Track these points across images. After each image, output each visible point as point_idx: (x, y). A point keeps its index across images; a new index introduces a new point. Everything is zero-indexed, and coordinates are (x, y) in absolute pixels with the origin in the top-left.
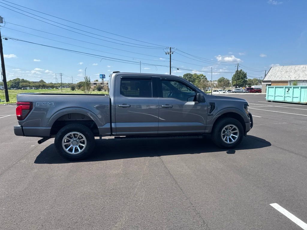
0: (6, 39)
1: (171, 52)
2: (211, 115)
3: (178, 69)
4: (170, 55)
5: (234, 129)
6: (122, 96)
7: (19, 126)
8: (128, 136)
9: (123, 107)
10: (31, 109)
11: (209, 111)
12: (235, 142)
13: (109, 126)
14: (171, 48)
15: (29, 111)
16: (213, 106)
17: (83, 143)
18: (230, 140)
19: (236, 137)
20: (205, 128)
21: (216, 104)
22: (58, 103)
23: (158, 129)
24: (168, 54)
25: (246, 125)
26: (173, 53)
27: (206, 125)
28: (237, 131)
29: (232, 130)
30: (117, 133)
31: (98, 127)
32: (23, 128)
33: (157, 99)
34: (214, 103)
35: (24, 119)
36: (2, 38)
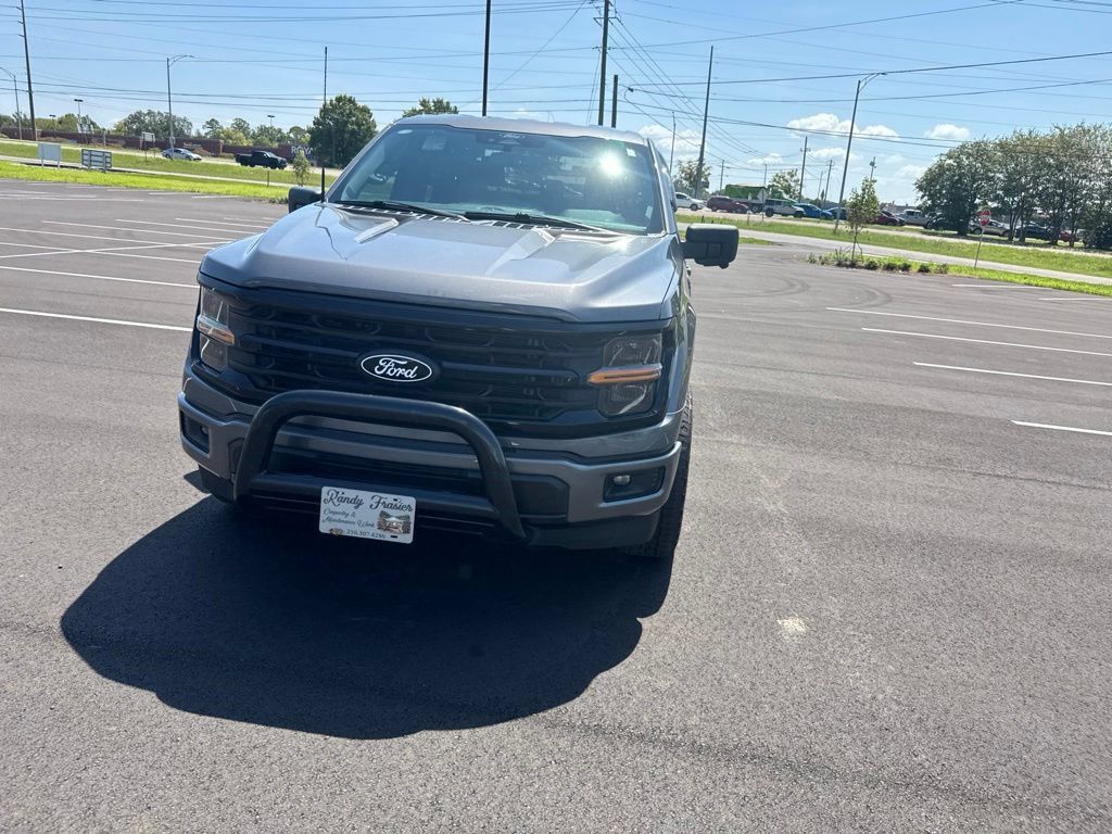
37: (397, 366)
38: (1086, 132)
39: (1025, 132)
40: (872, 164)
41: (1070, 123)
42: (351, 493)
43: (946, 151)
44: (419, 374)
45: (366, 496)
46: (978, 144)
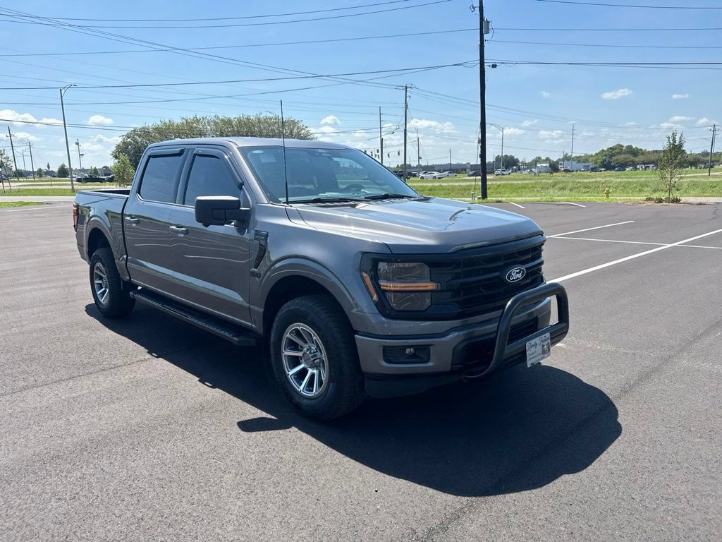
0: (494, 66)
2: (256, 276)
6: (137, 196)
11: (253, 258)
12: (315, 399)
13: (124, 263)
21: (269, 236)
27: (248, 305)
28: (323, 356)
31: (116, 261)
34: (266, 235)
36: (485, 64)
37: (517, 273)
38: (198, 121)
39: (167, 121)
40: (77, 144)
41: (191, 116)
42: (533, 342)
43: (125, 133)
44: (522, 275)
45: (537, 340)
46: (143, 129)
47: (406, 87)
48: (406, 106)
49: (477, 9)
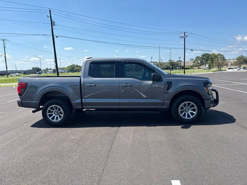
0: (57, 37)
1: (185, 36)
2: (168, 93)
3: (192, 50)
4: (185, 38)
5: (193, 106)
6: (89, 77)
7: (20, 100)
8: (97, 109)
9: (90, 86)
10: (26, 88)
11: (166, 89)
12: (193, 118)
13: (80, 102)
14: (185, 32)
15: (25, 89)
16: (169, 85)
17: (62, 114)
18: (189, 116)
19: (194, 113)
20: (163, 104)
21: (173, 82)
22: (43, 84)
23: (119, 104)
24: (183, 38)
25: (205, 102)
26: (186, 37)
27: (163, 102)
28: (195, 107)
29: (191, 107)
30: (87, 107)
31: (72, 102)
32: (22, 101)
33: (118, 79)
34: (171, 82)
35: (22, 95)
36: (54, 36)
47: (4, 40)
48: (5, 47)
49: (49, 17)
